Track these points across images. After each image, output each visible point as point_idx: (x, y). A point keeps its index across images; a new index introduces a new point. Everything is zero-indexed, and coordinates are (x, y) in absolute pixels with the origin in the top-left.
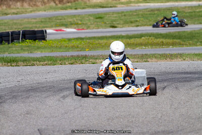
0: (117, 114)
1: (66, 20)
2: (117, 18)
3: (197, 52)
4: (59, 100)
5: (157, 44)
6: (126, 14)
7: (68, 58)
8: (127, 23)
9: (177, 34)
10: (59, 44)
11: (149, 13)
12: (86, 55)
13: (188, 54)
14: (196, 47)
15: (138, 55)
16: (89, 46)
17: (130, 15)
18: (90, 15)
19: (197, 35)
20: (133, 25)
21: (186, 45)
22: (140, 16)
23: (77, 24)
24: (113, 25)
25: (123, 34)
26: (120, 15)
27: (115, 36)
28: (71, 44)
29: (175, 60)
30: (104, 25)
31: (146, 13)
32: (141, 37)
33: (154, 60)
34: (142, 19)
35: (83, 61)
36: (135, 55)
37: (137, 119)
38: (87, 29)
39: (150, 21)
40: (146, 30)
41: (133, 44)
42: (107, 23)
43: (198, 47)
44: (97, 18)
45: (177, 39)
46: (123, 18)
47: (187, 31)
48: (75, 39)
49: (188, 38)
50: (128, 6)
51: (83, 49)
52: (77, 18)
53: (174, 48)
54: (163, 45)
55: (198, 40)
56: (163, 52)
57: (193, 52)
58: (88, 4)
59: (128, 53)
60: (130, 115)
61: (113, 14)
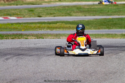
0: (40, 70)
1: (10, 12)
2: (42, 11)
4: (4, 61)
5: (67, 28)
6: (47, 9)
7: (10, 35)
8: (48, 14)
9: (79, 22)
10: (6, 26)
11: (62, 8)
12: (22, 34)
16: (24, 28)
17: (50, 10)
18: (26, 9)
20: (52, 15)
22: (56, 10)
23: (17, 14)
24: (39, 15)
25: (46, 21)
26: (44, 9)
27: (40, 22)
28: (13, 27)
30: (34, 15)
31: (60, 8)
32: (56, 23)
34: (58, 12)
35: (20, 37)
36: (52, 34)
37: (52, 74)
38: (23, 17)
39: (63, 13)
40: (60, 19)
41: (52, 27)
42: (36, 14)
43: (92, 30)
44: (30, 11)
46: (46, 11)
48: (15, 23)
50: (49, 4)
51: (20, 30)
52: (17, 11)
54: (70, 28)
55: (92, 26)
58: (24, 2)
59: (48, 33)
60: (47, 71)
61: (39, 9)
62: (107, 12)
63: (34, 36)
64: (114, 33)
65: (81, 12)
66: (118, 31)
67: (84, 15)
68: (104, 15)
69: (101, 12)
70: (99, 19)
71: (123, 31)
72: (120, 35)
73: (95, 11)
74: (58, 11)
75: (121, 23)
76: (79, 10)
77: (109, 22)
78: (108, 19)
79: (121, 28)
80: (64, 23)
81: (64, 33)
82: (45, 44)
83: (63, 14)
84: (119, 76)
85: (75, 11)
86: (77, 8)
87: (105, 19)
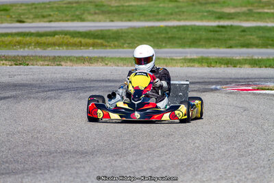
2: (26, 11)
3: (123, 56)
5: (74, 45)
6: (36, 6)
8: (38, 17)
9: (99, 33)
11: (65, 6)
13: (112, 58)
14: (121, 50)
15: (50, 57)
17: (41, 8)
19: (124, 35)
20: (45, 20)
21: (110, 46)
22: (54, 9)
24: (20, 19)
25: (33, 31)
26: (30, 7)
27: (22, 33)
29: (95, 64)
30: (9, 19)
31: (62, 5)
32: (54, 36)
33: (69, 63)
34: (57, 13)
36: (45, 57)
37: (44, 135)
39: (67, 15)
40: (61, 27)
41: (44, 43)
42: (14, 16)
43: (125, 50)
45: (98, 38)
46: (33, 11)
47: (112, 30)
49: (113, 38)
53: (95, 50)
54: (81, 46)
55: (125, 41)
56: (80, 55)
57: (118, 55)
59: (37, 54)
60: (34, 130)
61: (21, 6)
62: (155, 13)
63: (10, 61)
64: (168, 56)
65: (103, 13)
66: (176, 53)
67: (108, 20)
68: (149, 21)
69: (143, 14)
70: (139, 28)
71: (187, 53)
72: (180, 59)
73: (132, 12)
74: (58, 11)
75: (183, 37)
76: (98, 9)
77: (158, 33)
78: (157, 27)
79: (183, 45)
80: (70, 35)
81: (69, 55)
82: (32, 77)
83: (68, 18)
84: (178, 142)
85: (92, 11)
86: (97, 6)
87: (152, 27)
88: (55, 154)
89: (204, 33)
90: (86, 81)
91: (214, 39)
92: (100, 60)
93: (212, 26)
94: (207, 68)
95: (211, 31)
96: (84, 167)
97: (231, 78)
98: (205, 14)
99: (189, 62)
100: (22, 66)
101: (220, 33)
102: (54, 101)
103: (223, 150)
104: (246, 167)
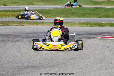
13: (47, 22)
14: (51, 18)
15: (18, 22)
19: (52, 11)
29: (39, 25)
33: (27, 25)
47: (46, 9)
88: (22, 68)
89: (88, 11)
90: (35, 33)
91: (93, 13)
92: (41, 23)
93: (92, 8)
94: (90, 27)
95: (91, 10)
96: (35, 74)
97: (101, 32)
98: (89, 2)
99: (82, 24)
100: (6, 26)
101: (95, 11)
102: (21, 42)
103: (98, 66)
104: (109, 74)
